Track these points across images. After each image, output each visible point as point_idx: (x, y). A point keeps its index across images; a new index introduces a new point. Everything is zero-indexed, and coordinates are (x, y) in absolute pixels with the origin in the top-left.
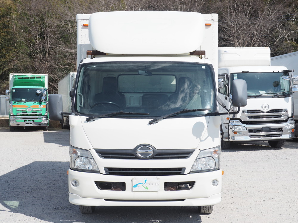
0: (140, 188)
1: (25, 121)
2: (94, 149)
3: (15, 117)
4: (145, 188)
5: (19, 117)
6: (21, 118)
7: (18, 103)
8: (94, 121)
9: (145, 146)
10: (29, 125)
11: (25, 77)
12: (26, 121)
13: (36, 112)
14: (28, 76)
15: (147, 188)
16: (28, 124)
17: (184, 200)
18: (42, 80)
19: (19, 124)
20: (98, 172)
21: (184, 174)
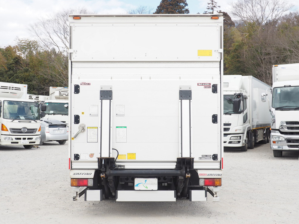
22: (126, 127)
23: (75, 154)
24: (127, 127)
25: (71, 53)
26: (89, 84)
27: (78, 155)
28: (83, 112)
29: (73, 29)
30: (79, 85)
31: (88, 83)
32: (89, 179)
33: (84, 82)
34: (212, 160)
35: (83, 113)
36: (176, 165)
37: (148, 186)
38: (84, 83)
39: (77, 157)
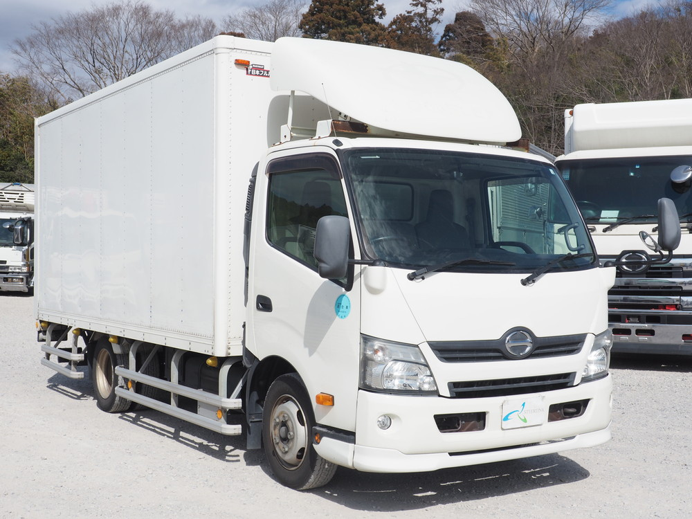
0: (514, 421)
2: (427, 342)
4: (522, 420)
8: (423, 278)
9: (520, 333)
15: (525, 421)
17: (573, 437)
20: (436, 393)
21: (574, 384)
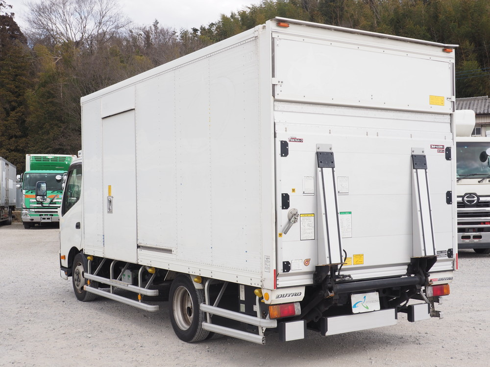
1: (40, 215)
3: (28, 210)
5: (33, 210)
6: (36, 212)
7: (32, 192)
10: (46, 221)
11: (45, 158)
12: (42, 215)
13: (56, 204)
14: (49, 158)
16: (45, 219)
18: (67, 163)
19: (33, 220)
22: (350, 213)
23: (284, 262)
24: (352, 213)
25: (274, 85)
26: (301, 141)
27: (288, 263)
28: (293, 188)
29: (276, 42)
30: (288, 142)
31: (300, 139)
32: (295, 304)
33: (294, 136)
34: (447, 258)
35: (294, 190)
36: (407, 269)
37: (369, 305)
38: (294, 139)
39: (287, 266)
